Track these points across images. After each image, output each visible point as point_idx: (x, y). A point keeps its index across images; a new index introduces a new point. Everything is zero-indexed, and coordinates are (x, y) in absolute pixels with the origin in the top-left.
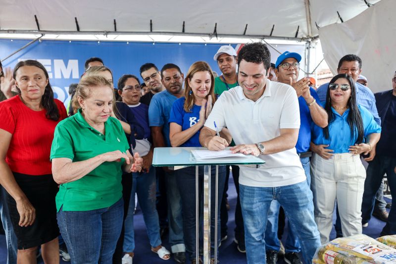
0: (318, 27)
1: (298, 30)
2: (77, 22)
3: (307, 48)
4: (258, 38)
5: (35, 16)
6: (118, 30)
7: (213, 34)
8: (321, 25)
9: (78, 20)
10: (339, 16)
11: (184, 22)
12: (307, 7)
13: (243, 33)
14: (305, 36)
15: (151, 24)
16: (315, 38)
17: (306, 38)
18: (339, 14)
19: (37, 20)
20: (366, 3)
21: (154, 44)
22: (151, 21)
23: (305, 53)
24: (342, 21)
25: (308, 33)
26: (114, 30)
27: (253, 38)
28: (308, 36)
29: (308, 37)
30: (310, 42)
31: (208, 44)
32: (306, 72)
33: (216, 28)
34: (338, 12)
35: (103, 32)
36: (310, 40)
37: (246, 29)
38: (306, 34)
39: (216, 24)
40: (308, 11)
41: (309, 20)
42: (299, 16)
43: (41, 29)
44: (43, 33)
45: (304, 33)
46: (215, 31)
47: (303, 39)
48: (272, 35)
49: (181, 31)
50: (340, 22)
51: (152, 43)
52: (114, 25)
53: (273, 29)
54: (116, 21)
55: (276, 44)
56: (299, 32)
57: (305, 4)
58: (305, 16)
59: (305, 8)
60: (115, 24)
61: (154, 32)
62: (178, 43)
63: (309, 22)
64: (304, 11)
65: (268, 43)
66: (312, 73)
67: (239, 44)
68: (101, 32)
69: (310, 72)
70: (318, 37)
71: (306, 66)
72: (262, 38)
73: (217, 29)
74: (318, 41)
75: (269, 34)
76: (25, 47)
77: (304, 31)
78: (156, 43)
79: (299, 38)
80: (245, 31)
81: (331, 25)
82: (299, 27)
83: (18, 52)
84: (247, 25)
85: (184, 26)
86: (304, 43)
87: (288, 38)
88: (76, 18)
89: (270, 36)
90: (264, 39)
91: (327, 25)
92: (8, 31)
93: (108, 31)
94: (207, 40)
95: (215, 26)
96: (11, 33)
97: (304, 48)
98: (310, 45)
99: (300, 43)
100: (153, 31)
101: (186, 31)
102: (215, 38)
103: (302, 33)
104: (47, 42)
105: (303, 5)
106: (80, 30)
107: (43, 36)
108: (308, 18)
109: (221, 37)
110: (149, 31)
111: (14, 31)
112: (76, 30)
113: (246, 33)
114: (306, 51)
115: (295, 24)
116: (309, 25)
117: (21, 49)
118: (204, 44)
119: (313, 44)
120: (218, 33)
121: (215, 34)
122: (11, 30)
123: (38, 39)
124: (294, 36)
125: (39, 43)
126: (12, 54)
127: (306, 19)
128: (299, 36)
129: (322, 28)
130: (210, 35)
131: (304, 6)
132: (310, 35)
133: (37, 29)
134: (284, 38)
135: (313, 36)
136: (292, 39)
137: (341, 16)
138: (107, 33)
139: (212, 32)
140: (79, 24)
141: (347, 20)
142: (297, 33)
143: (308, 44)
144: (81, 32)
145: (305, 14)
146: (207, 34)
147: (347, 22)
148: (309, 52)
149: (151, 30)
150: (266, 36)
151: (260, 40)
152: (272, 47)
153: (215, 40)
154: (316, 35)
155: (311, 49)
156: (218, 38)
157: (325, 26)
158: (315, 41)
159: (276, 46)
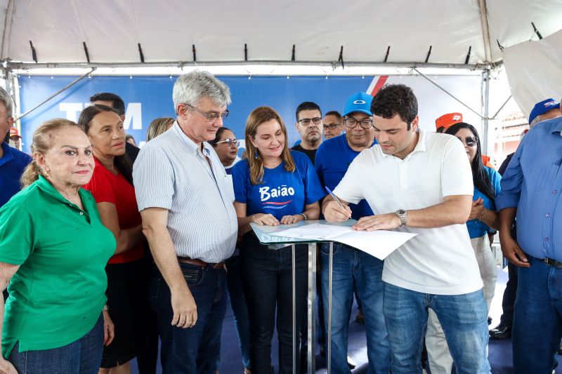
0: (501, 48)
1: (469, 53)
2: (140, 50)
3: (485, 80)
4: (406, 67)
5: (84, 44)
6: (198, 59)
7: (337, 63)
8: (507, 44)
9: (142, 47)
10: (535, 30)
11: (294, 47)
12: (484, 17)
13: (382, 59)
14: (480, 62)
15: (246, 50)
16: (498, 64)
17: (482, 65)
18: (534, 27)
19: (86, 49)
21: (250, 78)
22: (246, 45)
23: (482, 88)
24: (541, 38)
25: (486, 57)
26: (192, 60)
27: (399, 67)
28: (486, 61)
29: (486, 63)
30: (488, 70)
31: (329, 77)
32: (483, 116)
33: (341, 53)
34: (532, 24)
35: (178, 63)
36: (489, 67)
37: (388, 53)
38: (482, 59)
39: (342, 47)
40: (485, 24)
41: (487, 37)
42: (471, 31)
43: (91, 61)
44: (95, 66)
45: (479, 56)
46: (341, 57)
47: (477, 66)
48: (429, 61)
49: (290, 58)
50: (536, 38)
51: (248, 76)
52: (192, 53)
53: (429, 53)
54: (196, 47)
55: (435, 75)
56: (471, 55)
57: (480, 12)
58: (481, 32)
59: (480, 20)
60: (194, 51)
61: (250, 61)
62: (285, 77)
63: (486, 39)
64: (479, 23)
65: (423, 73)
66: (493, 118)
67: (377, 75)
68: (174, 63)
69: (490, 116)
70: (501, 62)
71: (484, 108)
72: (412, 65)
73: (344, 55)
74: (503, 68)
75: (424, 60)
76: (69, 87)
78: (253, 77)
79: (472, 65)
80: (387, 56)
81: (521, 43)
82: (470, 48)
83: (59, 93)
84: (389, 47)
85: (294, 51)
86: (479, 72)
87: (454, 66)
88: (139, 45)
89: (426, 63)
90: (415, 67)
91: (516, 44)
92: (48, 65)
93: (184, 61)
94: (328, 71)
95: (340, 50)
96: (51, 68)
97: (480, 79)
98: (488, 74)
99: (473, 73)
100: (249, 59)
101: (297, 58)
102: (341, 67)
103: (476, 58)
104: (99, 78)
105: (476, 14)
106: (145, 61)
107: (93, 70)
108: (486, 33)
109: (349, 66)
110: (244, 60)
111: (55, 65)
112: (139, 61)
113: (388, 60)
114: (482, 84)
115: (463, 44)
116: (488, 45)
117: (64, 90)
118: (325, 76)
119: (494, 73)
120: (344, 60)
121: (341, 62)
122: (52, 64)
123: (87, 75)
124: (464, 62)
125: (89, 80)
126: (51, 96)
127: (481, 36)
128: (471, 61)
129: (508, 48)
130: (333, 64)
131: (479, 16)
132: (489, 60)
133: (86, 61)
134: (447, 65)
135: (494, 62)
136: (460, 66)
137: (539, 30)
138: (182, 64)
139: (337, 60)
140: (144, 52)
141: (548, 35)
142: (468, 57)
143: (486, 74)
144: (146, 63)
145: (480, 28)
146: (328, 62)
147: (549, 38)
148: (487, 86)
149: (246, 59)
150: (420, 63)
151: (410, 69)
152: (429, 80)
153: (340, 71)
154: (498, 60)
155: (490, 80)
156: (345, 67)
157: (512, 45)
158: (498, 69)
159: (436, 77)
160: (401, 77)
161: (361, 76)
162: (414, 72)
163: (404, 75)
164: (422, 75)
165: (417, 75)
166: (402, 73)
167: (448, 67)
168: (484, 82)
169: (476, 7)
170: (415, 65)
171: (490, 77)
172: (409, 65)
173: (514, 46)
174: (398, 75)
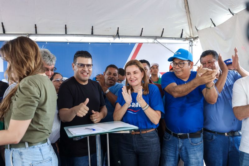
0: (197, 30)
1: (182, 32)
2: (3, 26)
3: (191, 46)
6: (38, 33)
7: (116, 36)
8: (200, 28)
9: (4, 25)
10: (212, 22)
11: (93, 27)
12: (188, 15)
13: (139, 35)
14: (188, 37)
15: (66, 28)
16: (196, 38)
17: (189, 38)
18: (212, 21)
20: (231, 13)
21: (68, 44)
22: (66, 26)
24: (215, 26)
25: (190, 34)
26: (35, 33)
27: (148, 39)
28: (191, 36)
29: (190, 38)
30: (192, 41)
31: (112, 43)
33: (118, 31)
34: (211, 19)
35: (26, 34)
36: (192, 40)
37: (142, 31)
38: (189, 35)
39: (118, 28)
40: (189, 18)
41: (190, 24)
42: (183, 21)
45: (187, 34)
46: (118, 33)
47: (186, 39)
48: (163, 36)
49: (90, 33)
50: (213, 26)
51: (67, 43)
52: (35, 29)
53: (163, 32)
54: (37, 26)
55: (166, 43)
56: (183, 34)
57: (186, 13)
58: (187, 22)
59: (186, 16)
60: (36, 28)
62: (88, 43)
63: (190, 26)
64: (186, 18)
65: (160, 42)
66: (195, 65)
67: (137, 43)
68: (24, 34)
70: (198, 37)
72: (155, 38)
74: (198, 40)
75: (160, 36)
77: (187, 33)
78: (70, 43)
79: (184, 38)
80: (142, 33)
81: (207, 28)
82: (183, 29)
84: (143, 29)
85: (92, 29)
86: (188, 42)
87: (175, 38)
88: (2, 23)
89: (161, 37)
90: (156, 39)
91: (204, 28)
93: (30, 33)
94: (111, 40)
97: (188, 45)
98: (192, 43)
99: (185, 42)
100: (67, 33)
101: (94, 34)
102: (118, 38)
103: (186, 35)
108: (190, 23)
109: (122, 38)
110: (65, 33)
112: (2, 33)
113: (142, 35)
114: (189, 48)
115: (179, 28)
116: (191, 28)
118: (110, 43)
119: (195, 42)
120: (119, 35)
121: (118, 35)
124: (180, 37)
127: (188, 24)
128: (183, 36)
129: (200, 30)
130: (113, 36)
131: (186, 14)
132: (192, 36)
135: (194, 37)
136: (178, 39)
137: (214, 22)
138: (29, 35)
139: (116, 34)
140: (5, 28)
141: (218, 25)
142: (182, 34)
143: (191, 43)
144: (6, 34)
145: (187, 20)
146: (111, 36)
147: (218, 26)
148: (192, 49)
149: (66, 33)
150: (158, 37)
151: (154, 40)
152: (163, 46)
153: (117, 40)
154: (196, 36)
155: (193, 46)
156: (120, 38)
157: (202, 29)
158: (196, 40)
159: (167, 44)
160: (149, 44)
161: (129, 43)
162: (156, 41)
163: (150, 43)
164: (159, 43)
165: (157, 43)
166: (150, 42)
167: (172, 39)
168: (190, 47)
169: (184, 10)
170: (156, 38)
171: (193, 44)
172: (153, 38)
173: (203, 29)
174: (148, 43)
